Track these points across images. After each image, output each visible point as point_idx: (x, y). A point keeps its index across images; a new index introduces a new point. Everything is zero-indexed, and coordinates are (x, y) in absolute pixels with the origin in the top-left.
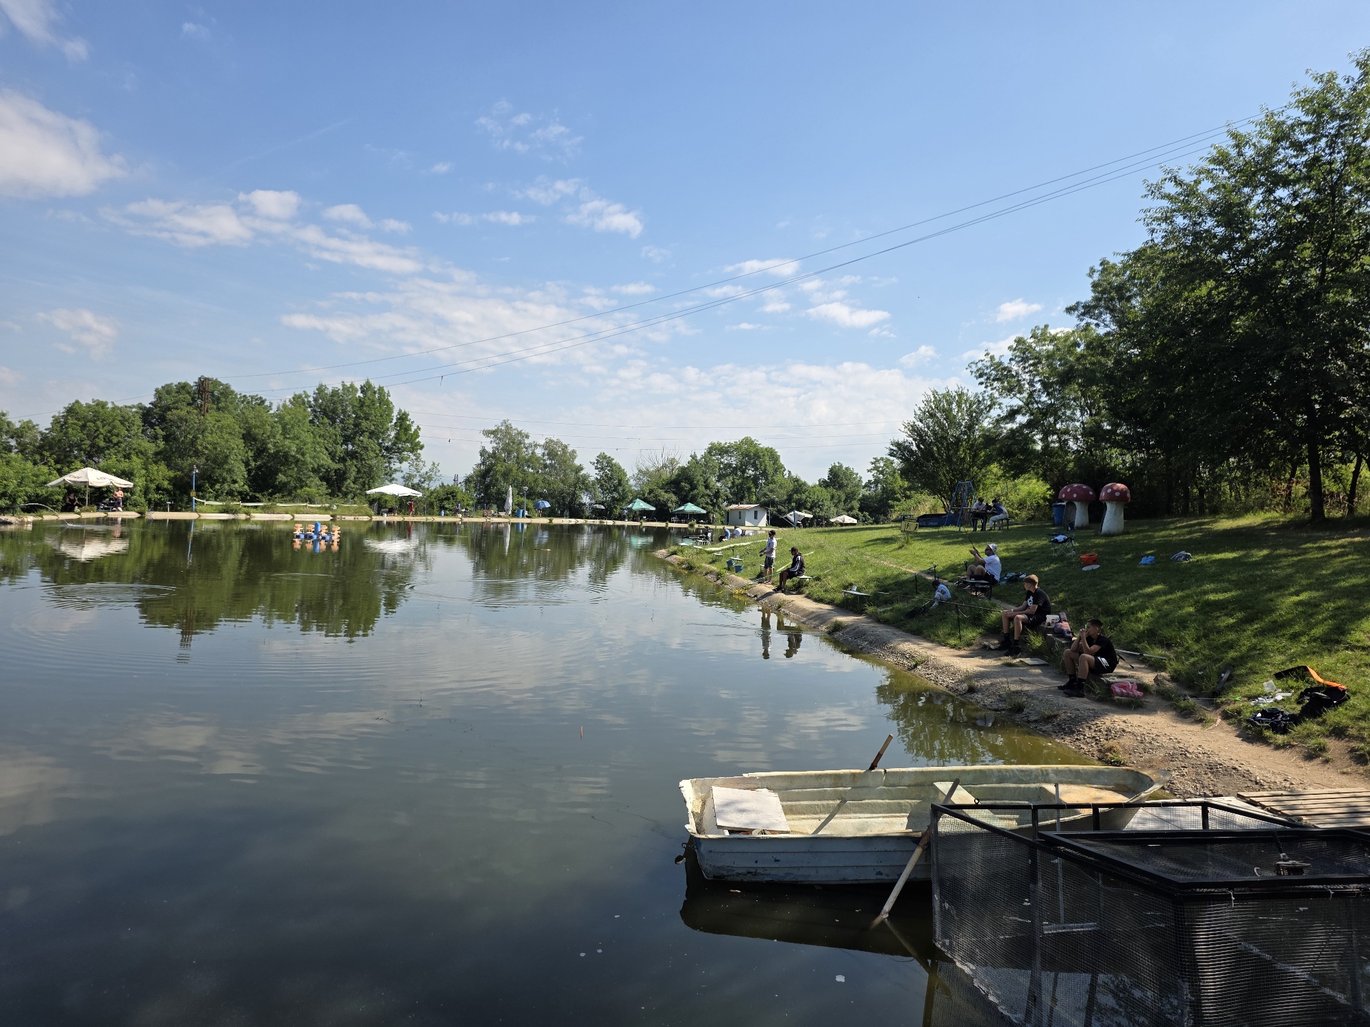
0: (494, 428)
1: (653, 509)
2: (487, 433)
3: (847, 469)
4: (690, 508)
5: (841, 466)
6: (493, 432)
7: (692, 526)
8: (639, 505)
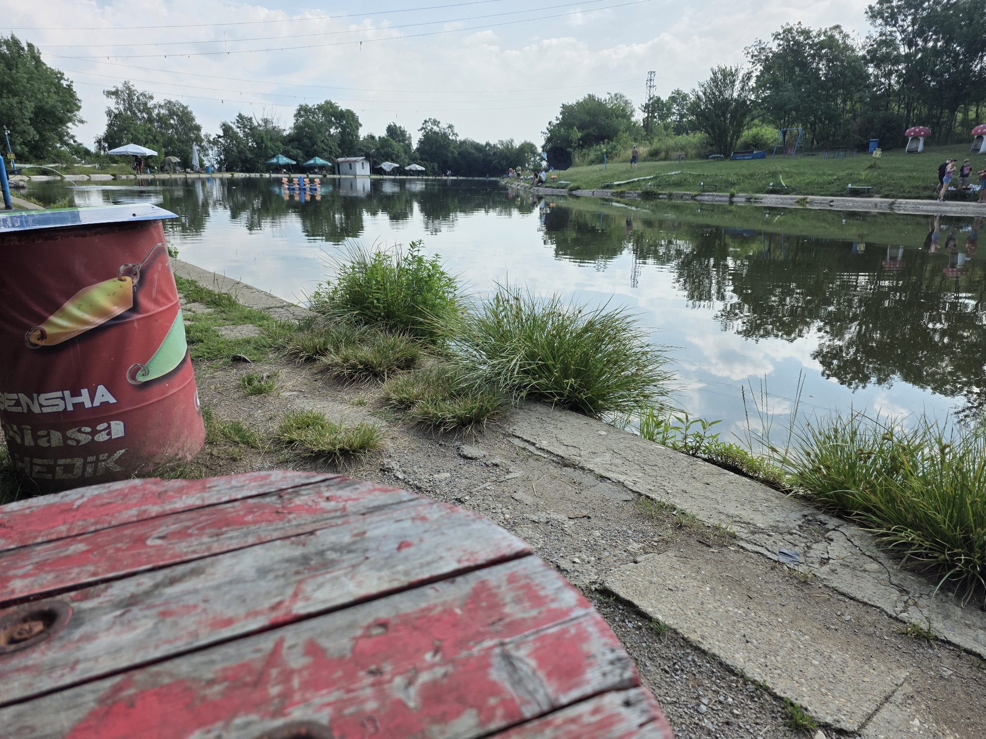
0: (114, 90)
1: (294, 163)
2: (109, 94)
3: (400, 127)
4: (319, 161)
5: (395, 126)
6: (113, 93)
7: (325, 176)
8: (283, 160)
